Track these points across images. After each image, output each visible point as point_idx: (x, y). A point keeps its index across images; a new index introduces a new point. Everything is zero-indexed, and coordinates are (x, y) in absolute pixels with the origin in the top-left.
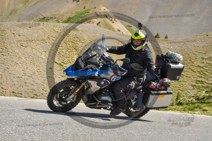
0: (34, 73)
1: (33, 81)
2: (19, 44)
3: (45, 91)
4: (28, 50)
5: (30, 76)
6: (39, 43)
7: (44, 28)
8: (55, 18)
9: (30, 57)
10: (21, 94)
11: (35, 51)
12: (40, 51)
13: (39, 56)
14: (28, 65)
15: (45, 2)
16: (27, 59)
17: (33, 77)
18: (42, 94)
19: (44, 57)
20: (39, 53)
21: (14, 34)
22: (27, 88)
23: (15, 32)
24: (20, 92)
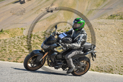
0: (110, 54)
1: (109, 60)
2: (99, 35)
3: (118, 67)
4: (105, 39)
5: (107, 56)
6: (112, 34)
7: (116, 24)
8: (119, 15)
9: (107, 44)
10: (102, 68)
11: (109, 40)
12: (113, 40)
13: (113, 43)
14: (106, 49)
15: (111, 4)
16: (105, 45)
17: (109, 57)
18: (116, 69)
19: (116, 44)
20: (112, 41)
21: (96, 28)
22: (105, 64)
23: (96, 27)
24: (101, 67)
